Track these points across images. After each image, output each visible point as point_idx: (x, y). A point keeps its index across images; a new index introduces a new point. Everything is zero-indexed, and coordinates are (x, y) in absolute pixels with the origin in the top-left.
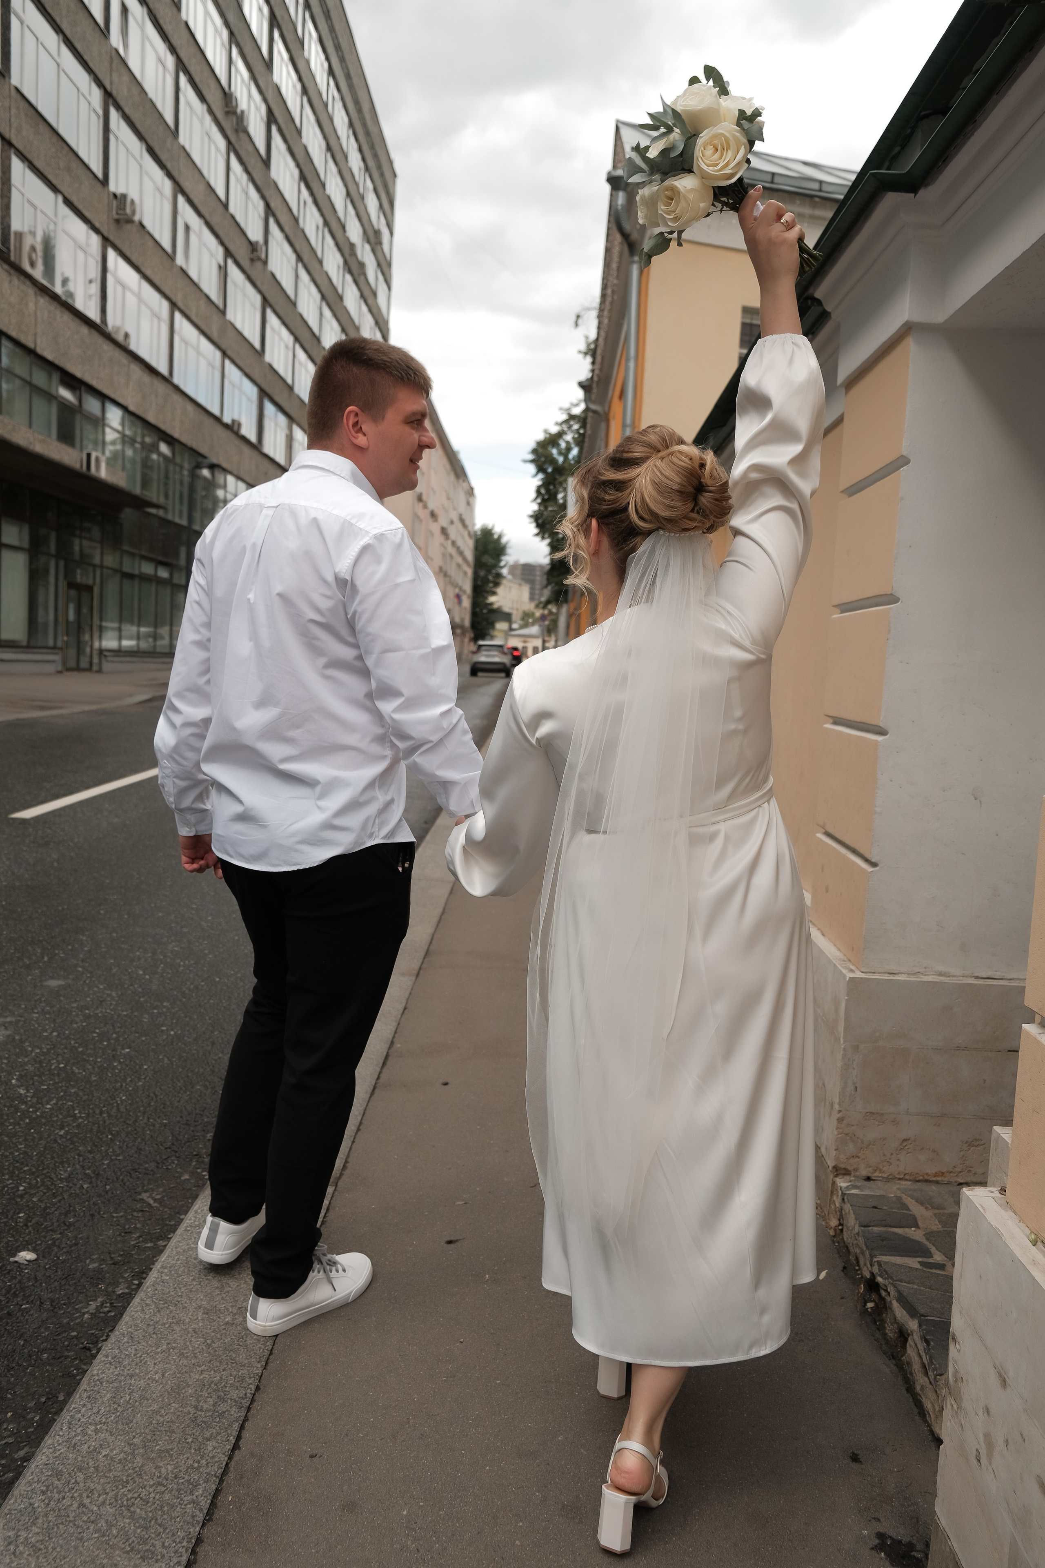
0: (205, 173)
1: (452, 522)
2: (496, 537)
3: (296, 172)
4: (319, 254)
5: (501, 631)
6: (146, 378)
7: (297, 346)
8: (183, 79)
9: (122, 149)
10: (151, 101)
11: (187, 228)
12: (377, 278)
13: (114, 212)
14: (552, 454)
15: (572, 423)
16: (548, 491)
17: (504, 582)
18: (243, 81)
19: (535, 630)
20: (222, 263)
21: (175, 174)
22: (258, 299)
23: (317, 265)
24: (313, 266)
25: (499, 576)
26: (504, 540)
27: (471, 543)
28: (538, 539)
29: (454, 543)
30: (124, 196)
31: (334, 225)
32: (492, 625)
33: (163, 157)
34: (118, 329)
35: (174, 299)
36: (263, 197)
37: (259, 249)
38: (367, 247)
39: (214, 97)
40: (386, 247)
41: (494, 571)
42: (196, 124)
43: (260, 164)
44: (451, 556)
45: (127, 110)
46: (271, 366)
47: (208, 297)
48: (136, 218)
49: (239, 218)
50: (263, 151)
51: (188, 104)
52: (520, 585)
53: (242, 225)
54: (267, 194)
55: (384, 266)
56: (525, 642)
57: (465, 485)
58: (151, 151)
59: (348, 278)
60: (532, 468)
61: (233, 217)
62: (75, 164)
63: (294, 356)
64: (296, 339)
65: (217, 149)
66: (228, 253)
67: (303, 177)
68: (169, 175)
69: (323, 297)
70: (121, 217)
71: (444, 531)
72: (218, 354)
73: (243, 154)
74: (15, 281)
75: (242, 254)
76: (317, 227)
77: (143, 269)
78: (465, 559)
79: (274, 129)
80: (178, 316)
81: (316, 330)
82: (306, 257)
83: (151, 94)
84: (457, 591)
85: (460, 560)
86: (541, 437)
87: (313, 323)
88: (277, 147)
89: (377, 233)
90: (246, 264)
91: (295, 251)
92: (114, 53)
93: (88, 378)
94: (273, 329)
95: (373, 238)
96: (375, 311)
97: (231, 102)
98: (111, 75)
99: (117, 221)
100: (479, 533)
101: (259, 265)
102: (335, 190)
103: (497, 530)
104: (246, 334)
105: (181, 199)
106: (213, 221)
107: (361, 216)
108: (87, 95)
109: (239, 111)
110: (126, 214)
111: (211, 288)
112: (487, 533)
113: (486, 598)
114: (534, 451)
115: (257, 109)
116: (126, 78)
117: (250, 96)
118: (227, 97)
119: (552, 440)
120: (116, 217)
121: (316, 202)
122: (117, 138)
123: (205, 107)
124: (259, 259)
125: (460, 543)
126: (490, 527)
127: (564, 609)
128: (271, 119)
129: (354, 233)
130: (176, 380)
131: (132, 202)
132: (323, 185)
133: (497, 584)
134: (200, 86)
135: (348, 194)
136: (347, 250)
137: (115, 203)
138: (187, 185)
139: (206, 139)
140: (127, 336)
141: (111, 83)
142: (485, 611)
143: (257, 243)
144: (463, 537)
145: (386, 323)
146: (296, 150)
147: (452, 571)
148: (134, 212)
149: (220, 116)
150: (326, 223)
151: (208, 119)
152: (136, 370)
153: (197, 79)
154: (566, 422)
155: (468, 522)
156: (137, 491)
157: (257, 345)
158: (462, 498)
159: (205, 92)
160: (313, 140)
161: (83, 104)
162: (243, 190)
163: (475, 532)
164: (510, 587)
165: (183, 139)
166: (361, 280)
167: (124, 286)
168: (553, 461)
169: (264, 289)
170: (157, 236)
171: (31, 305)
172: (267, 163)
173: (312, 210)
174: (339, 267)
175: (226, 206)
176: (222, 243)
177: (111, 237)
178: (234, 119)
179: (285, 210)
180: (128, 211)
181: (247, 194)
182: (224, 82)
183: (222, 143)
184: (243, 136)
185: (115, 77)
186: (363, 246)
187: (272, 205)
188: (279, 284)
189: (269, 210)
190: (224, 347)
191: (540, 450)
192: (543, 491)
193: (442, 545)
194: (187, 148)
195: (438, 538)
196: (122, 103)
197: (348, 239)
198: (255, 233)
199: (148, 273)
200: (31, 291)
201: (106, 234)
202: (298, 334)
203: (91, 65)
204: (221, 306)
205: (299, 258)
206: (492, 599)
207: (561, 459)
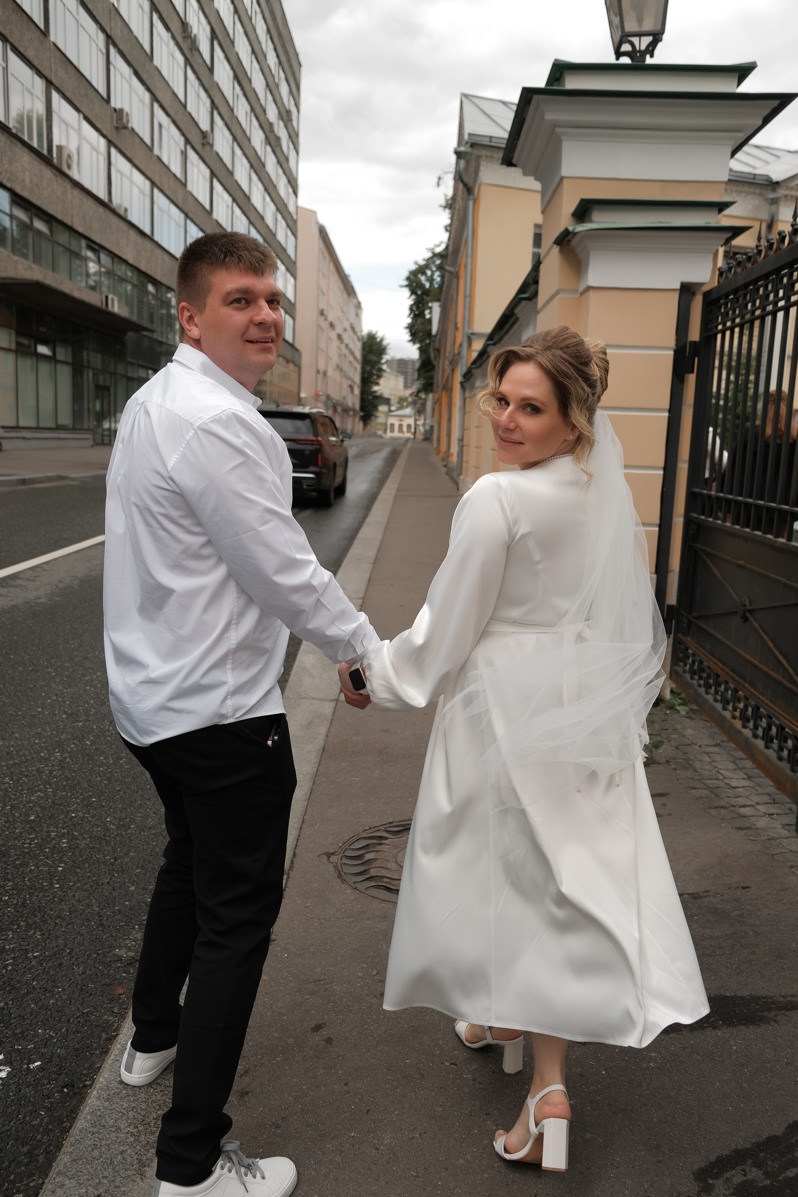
0: (171, 84)
1: (345, 330)
2: (378, 340)
3: (231, 73)
4: (248, 133)
5: (382, 412)
6: (139, 239)
7: (235, 206)
8: (155, 16)
9: (118, 76)
10: (136, 37)
11: (160, 126)
12: (288, 147)
13: (115, 122)
14: (420, 280)
15: (435, 259)
16: (418, 308)
17: (385, 374)
18: (194, 11)
19: (408, 411)
20: (183, 149)
21: (152, 88)
22: (207, 172)
23: (247, 143)
24: (244, 143)
25: (381, 370)
26: (385, 343)
27: (359, 345)
28: (411, 344)
29: (347, 346)
30: (121, 110)
31: (258, 110)
32: (375, 407)
33: (144, 77)
34: (120, 206)
35: (153, 179)
36: (210, 96)
37: (208, 136)
38: (281, 124)
39: (176, 26)
40: (295, 123)
41: (377, 367)
42: (164, 47)
43: (207, 72)
44: (345, 356)
45: (121, 46)
46: (217, 222)
47: (175, 175)
48: (130, 125)
49: (194, 115)
50: (208, 61)
51: (159, 35)
52: (397, 376)
53: (196, 119)
54: (212, 93)
55: (294, 137)
56: (401, 420)
57: (354, 301)
58: (136, 74)
59: (269, 149)
60: (406, 292)
61: (190, 114)
62: (90, 91)
63: (232, 212)
64: (234, 200)
65: (179, 65)
66: (187, 141)
67: (236, 77)
68: (148, 89)
69: (252, 166)
70: (120, 125)
71: (339, 337)
72: (182, 216)
73: (195, 66)
74: (60, 180)
75: (196, 140)
76: (246, 113)
77: (134, 160)
78: (355, 358)
79: (216, 43)
80: (156, 191)
81: (247, 191)
82: (239, 138)
83: (136, 32)
84: (350, 382)
85: (351, 358)
86: (413, 267)
87: (245, 186)
88: (218, 57)
89: (289, 112)
90: (199, 147)
91: (232, 134)
92: (112, 6)
93: (104, 243)
94: (218, 194)
95: (286, 116)
96: (287, 172)
97: (187, 29)
98: (110, 23)
99: (117, 128)
100: (366, 337)
101: (208, 148)
102: (258, 83)
103: (380, 335)
104: (201, 199)
105: (156, 105)
106: (178, 119)
107: (277, 101)
108: (95, 39)
109: (193, 35)
110: (123, 123)
111: (176, 168)
112: (371, 337)
113: (371, 387)
114: (408, 279)
115: (204, 30)
116: (120, 24)
117: (199, 21)
118: (185, 25)
119: (421, 270)
120: (116, 125)
121: (245, 95)
122: (115, 67)
123: (170, 35)
124: (208, 143)
125: (351, 346)
126: (374, 332)
127: (431, 396)
128: (214, 36)
129: (272, 114)
130: (156, 237)
131: (127, 114)
132: (250, 81)
133: (379, 377)
134: (167, 21)
135: (267, 85)
136: (267, 128)
137: (115, 115)
138: (160, 95)
139: (171, 58)
140: (126, 210)
141: (111, 29)
142: (370, 397)
143: (207, 132)
144: (353, 341)
145: (296, 180)
146: (231, 57)
147: (346, 367)
148: (128, 121)
149: (180, 40)
150: (253, 110)
151: (172, 43)
152: (133, 234)
153: (164, 16)
154: (431, 258)
155: (357, 329)
156: (135, 318)
157: (208, 207)
158: (352, 311)
159: (170, 25)
160: (242, 48)
161: (94, 46)
162: (196, 92)
163: (363, 337)
164: (389, 378)
165: (156, 62)
166: (278, 150)
167: (121, 174)
168: (422, 286)
169: (211, 165)
170: (141, 135)
171: (69, 196)
172: (211, 70)
173: (243, 101)
174: (262, 142)
175: (185, 106)
176: (183, 134)
177: (113, 140)
178: (189, 40)
179: (225, 104)
180: (125, 121)
181: (198, 95)
182: (182, 14)
183: (181, 59)
184: (196, 53)
185: (113, 25)
186: (278, 124)
187: (216, 101)
188: (221, 159)
189: (214, 106)
190: (186, 210)
191: (412, 277)
192: (414, 308)
193: (338, 348)
194: (159, 67)
195: (336, 342)
196: (117, 42)
197: (268, 120)
198: (205, 125)
199: (137, 162)
200: (68, 186)
201: (110, 138)
202: (235, 196)
203: (98, 18)
204: (183, 180)
205: (235, 139)
206: (376, 388)
207: (427, 285)
